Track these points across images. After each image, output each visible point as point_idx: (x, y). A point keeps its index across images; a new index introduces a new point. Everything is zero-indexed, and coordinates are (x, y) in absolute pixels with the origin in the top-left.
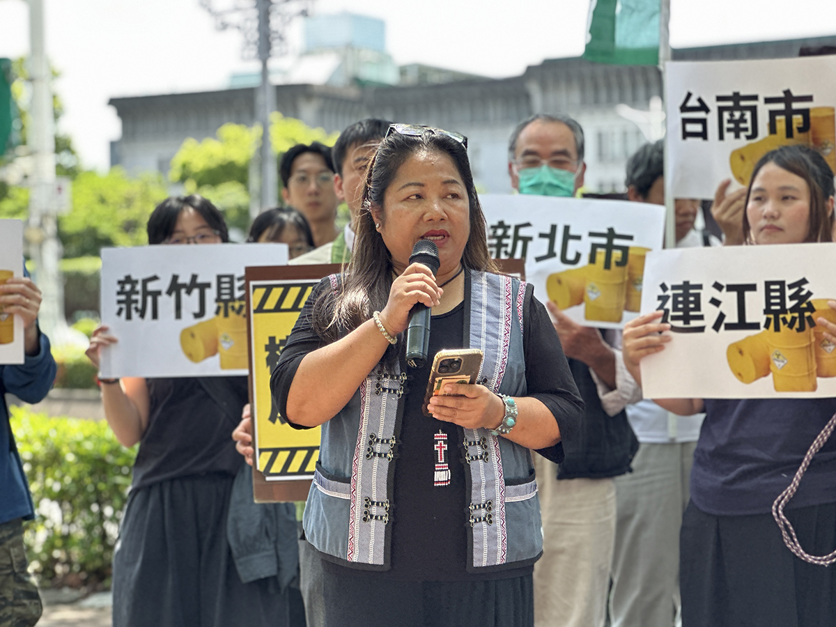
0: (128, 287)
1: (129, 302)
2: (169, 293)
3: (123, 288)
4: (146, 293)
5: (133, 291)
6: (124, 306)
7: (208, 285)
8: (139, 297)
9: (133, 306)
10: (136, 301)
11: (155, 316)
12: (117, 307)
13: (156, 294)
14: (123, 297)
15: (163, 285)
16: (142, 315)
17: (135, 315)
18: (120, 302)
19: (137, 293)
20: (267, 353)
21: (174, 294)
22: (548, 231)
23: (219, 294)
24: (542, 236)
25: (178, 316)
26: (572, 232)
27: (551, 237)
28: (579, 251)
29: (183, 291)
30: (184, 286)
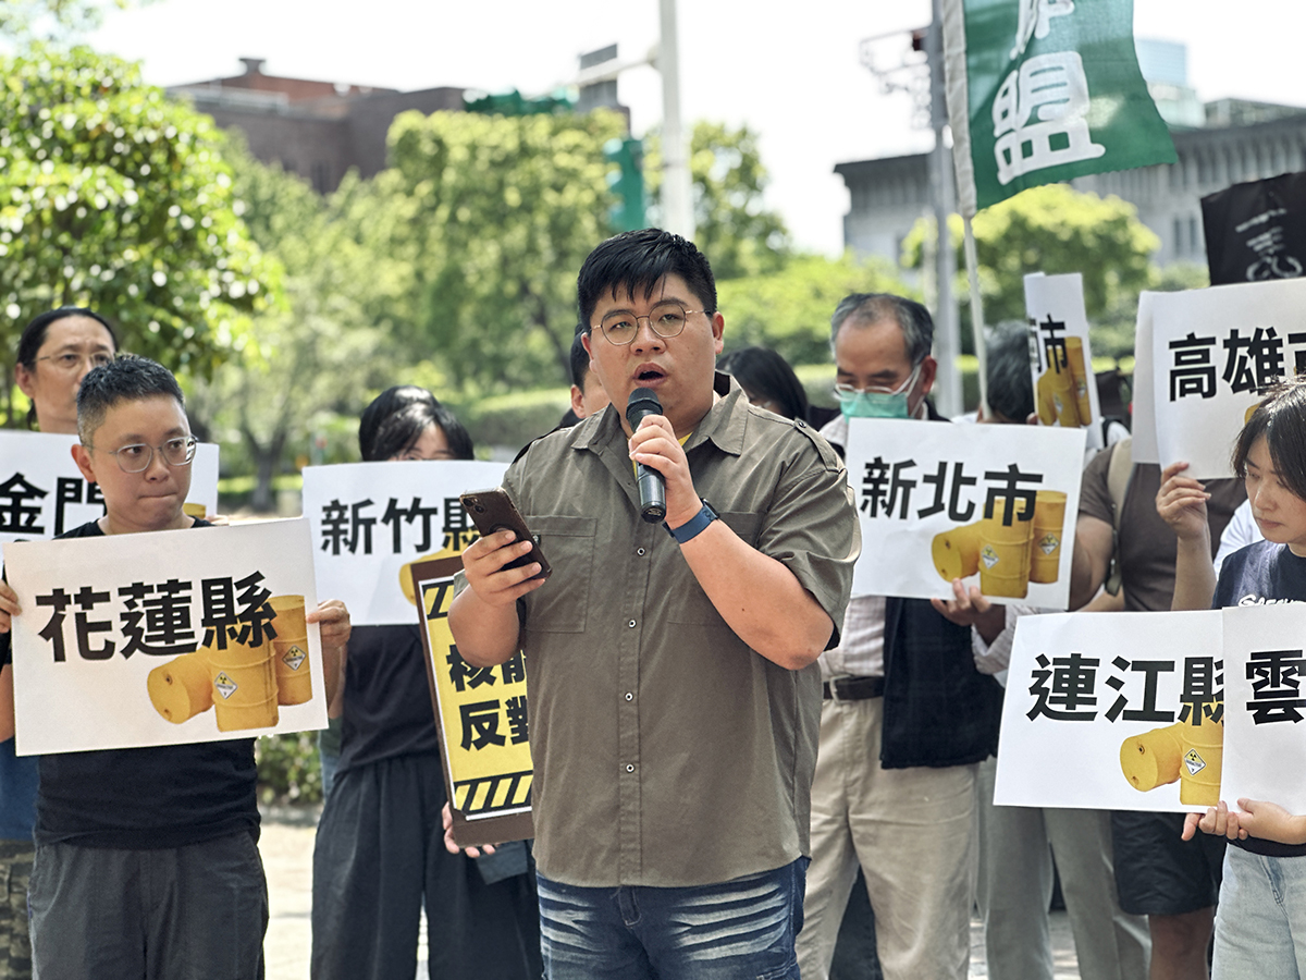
0: (335, 515)
1: (336, 533)
2: (385, 520)
3: (329, 515)
4: (357, 521)
5: (342, 520)
6: (330, 538)
7: (434, 511)
8: (349, 527)
9: (342, 537)
10: (345, 532)
11: (368, 549)
12: (322, 540)
13: (370, 522)
14: (329, 527)
15: (378, 511)
16: (353, 549)
17: (344, 548)
18: (325, 533)
19: (346, 521)
20: (451, 665)
21: (391, 523)
22: (934, 472)
23: (448, 522)
24: (927, 479)
25: (397, 549)
26: (965, 474)
27: (938, 480)
28: (973, 501)
29: (403, 518)
30: (404, 511)
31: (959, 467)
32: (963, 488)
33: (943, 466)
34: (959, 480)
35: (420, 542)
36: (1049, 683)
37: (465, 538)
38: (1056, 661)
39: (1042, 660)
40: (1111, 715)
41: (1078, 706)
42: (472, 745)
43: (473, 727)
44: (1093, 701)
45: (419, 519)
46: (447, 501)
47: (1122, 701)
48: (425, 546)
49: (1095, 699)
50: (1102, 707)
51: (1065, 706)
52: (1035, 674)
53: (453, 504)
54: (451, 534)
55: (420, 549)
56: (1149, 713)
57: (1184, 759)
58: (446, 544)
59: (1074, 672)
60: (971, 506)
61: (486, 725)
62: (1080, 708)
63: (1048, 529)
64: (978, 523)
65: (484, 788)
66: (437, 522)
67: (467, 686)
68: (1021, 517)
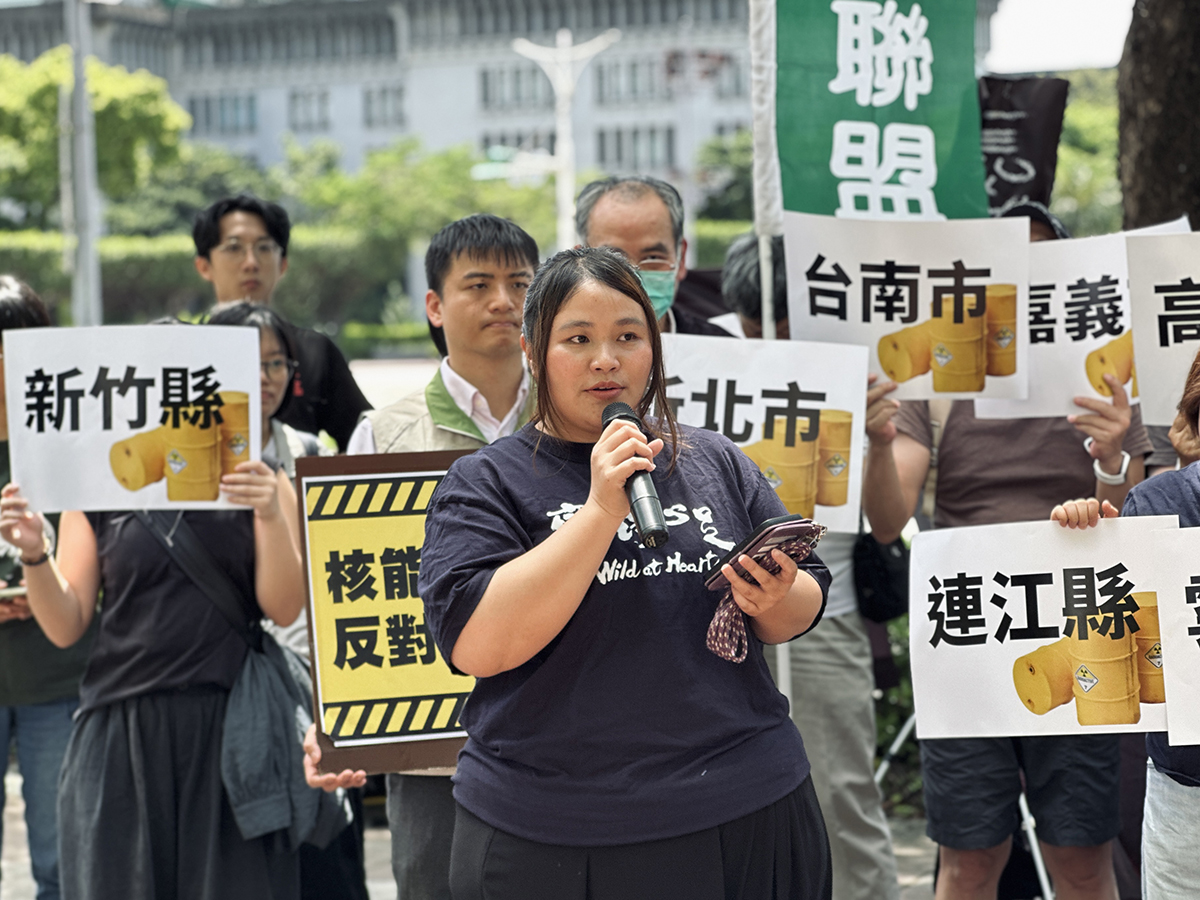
0: (39, 386)
1: (41, 406)
3: (32, 387)
4: (62, 394)
5: (46, 392)
6: (34, 413)
7: (150, 382)
8: (53, 400)
9: (46, 412)
10: (50, 406)
11: (76, 425)
13: (77, 395)
15: (85, 382)
16: (58, 425)
17: (48, 424)
18: (30, 407)
19: (51, 394)
20: (329, 574)
21: (101, 395)
22: (704, 389)
23: (166, 394)
24: (696, 397)
25: (107, 424)
26: (739, 391)
27: (709, 398)
28: (750, 420)
29: (115, 390)
30: (116, 382)
31: (731, 385)
32: (738, 408)
33: (713, 384)
34: (733, 399)
35: (134, 417)
36: (943, 608)
37: (186, 415)
38: (948, 583)
39: (934, 582)
40: (1000, 636)
41: (970, 629)
42: (347, 664)
43: (349, 644)
44: (981, 623)
45: (133, 391)
46: (166, 372)
47: (1007, 620)
48: (140, 422)
49: (983, 620)
50: (991, 628)
51: (959, 630)
52: (931, 597)
53: (172, 375)
54: (170, 410)
55: (134, 425)
56: (1033, 630)
57: (1075, 676)
58: (164, 420)
59: (962, 592)
60: (749, 427)
61: (363, 643)
62: (974, 631)
63: (833, 449)
64: (757, 444)
65: (356, 713)
66: (154, 395)
67: (345, 598)
68: (805, 437)
